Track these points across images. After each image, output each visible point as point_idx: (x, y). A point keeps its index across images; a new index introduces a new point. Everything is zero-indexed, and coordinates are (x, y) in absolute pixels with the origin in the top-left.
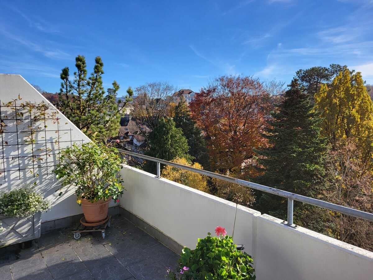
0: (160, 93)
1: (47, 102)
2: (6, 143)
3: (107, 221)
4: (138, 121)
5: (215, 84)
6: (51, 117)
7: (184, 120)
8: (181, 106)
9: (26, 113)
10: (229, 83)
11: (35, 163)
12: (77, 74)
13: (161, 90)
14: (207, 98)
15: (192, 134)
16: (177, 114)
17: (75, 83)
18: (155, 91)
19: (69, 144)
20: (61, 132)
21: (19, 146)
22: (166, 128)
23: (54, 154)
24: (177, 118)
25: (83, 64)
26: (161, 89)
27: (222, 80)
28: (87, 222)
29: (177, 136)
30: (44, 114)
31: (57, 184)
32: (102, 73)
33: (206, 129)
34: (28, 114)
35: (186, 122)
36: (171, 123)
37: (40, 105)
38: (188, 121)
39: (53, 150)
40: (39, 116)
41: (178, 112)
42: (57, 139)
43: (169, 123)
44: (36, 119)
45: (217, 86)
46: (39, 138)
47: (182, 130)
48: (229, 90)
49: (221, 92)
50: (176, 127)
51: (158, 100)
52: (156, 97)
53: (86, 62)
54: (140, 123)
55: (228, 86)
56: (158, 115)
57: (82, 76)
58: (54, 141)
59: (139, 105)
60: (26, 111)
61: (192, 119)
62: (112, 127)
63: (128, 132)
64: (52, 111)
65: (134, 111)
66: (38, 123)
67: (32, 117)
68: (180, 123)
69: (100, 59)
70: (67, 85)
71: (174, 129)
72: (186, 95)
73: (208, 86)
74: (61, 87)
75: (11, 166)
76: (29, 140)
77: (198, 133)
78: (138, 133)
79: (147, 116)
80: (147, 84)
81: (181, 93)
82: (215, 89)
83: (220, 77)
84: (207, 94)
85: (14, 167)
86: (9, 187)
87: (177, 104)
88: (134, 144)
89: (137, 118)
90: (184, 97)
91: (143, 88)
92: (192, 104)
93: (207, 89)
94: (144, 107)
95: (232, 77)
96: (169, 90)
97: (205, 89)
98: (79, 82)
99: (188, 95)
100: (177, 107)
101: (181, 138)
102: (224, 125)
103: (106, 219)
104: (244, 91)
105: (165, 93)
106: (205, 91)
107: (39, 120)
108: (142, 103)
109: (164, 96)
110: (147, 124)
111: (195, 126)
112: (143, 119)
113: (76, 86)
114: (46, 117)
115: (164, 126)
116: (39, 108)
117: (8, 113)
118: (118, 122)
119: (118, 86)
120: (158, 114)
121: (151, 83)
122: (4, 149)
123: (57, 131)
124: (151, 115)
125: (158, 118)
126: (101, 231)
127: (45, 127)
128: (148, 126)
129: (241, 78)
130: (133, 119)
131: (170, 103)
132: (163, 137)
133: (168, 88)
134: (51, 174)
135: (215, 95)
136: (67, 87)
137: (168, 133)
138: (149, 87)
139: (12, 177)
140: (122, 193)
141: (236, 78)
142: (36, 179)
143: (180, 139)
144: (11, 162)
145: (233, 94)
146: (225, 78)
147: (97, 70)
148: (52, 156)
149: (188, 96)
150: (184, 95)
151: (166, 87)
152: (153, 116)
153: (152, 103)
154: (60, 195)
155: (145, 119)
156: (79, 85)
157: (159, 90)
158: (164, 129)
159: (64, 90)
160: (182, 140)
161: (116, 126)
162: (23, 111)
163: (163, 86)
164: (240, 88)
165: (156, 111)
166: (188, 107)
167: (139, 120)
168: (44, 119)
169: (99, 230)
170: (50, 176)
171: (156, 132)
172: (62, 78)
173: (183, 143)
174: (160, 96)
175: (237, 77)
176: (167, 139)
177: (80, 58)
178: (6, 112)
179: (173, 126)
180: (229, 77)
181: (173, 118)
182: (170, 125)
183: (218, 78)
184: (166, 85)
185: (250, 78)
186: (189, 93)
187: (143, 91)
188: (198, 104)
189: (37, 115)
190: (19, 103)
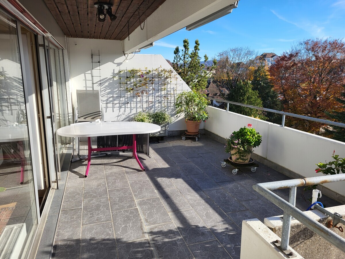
0: (241, 58)
1: (172, 69)
2: (154, 89)
3: (199, 134)
4: (218, 83)
5: (298, 48)
6: (173, 77)
7: (262, 84)
8: (260, 70)
9: (163, 74)
10: (314, 47)
11: (166, 100)
12: (184, 50)
13: (242, 55)
14: (288, 62)
15: (268, 97)
16: (255, 77)
17: (183, 56)
18: (236, 56)
19: (181, 92)
20: (178, 85)
21: (159, 91)
22: (243, 90)
23: (174, 96)
24: (255, 82)
25: (188, 44)
26: (242, 53)
27: (306, 43)
28: (188, 132)
29: (252, 98)
30: (170, 75)
31: (175, 112)
32: (199, 50)
33: (284, 93)
34: (163, 75)
35: (263, 85)
36: (248, 86)
37: (169, 70)
38: (266, 84)
39: (174, 94)
40: (168, 76)
41: (257, 76)
42: (175, 89)
43: (246, 85)
44: (167, 78)
45: (300, 50)
46: (168, 87)
47: (258, 93)
48: (313, 54)
49: (304, 55)
50: (253, 90)
51: (238, 64)
52: (237, 62)
53: (189, 43)
54: (220, 86)
55: (313, 49)
56: (237, 79)
57: (186, 52)
58: (174, 89)
59: (220, 68)
60: (163, 73)
61: (270, 83)
62: (202, 84)
63: (209, 94)
64: (174, 74)
65: (215, 74)
66: (168, 80)
67: (165, 77)
68: (258, 86)
69: (198, 41)
70: (177, 58)
71: (250, 91)
72: (269, 59)
73: (291, 50)
74: (174, 59)
75: (156, 100)
76: (163, 88)
77: (275, 96)
78: (218, 94)
79: (227, 79)
80: (230, 49)
81: (264, 57)
82: (297, 53)
83: (305, 40)
84: (288, 58)
85: (157, 101)
86: (154, 110)
87: (257, 68)
88: (213, 104)
89: (218, 81)
90: (267, 61)
91: (226, 52)
92: (271, 69)
93: (289, 53)
94: (225, 70)
95: (318, 41)
96: (250, 54)
97: (287, 53)
98: (184, 56)
99: (271, 58)
100: (256, 72)
101: (257, 100)
102: (303, 90)
103: (198, 132)
104: (331, 54)
105: (246, 57)
106: (287, 55)
107: (168, 78)
108: (224, 67)
109: (245, 60)
110: (227, 86)
111: (272, 89)
112: (223, 82)
113: (182, 58)
114: (171, 77)
115: (241, 88)
116: (168, 72)
117: (156, 74)
118: (206, 81)
119: (207, 58)
120: (238, 77)
121: (234, 48)
122: (153, 92)
123: (176, 84)
124: (231, 78)
125: (237, 81)
126: (195, 138)
127: (171, 82)
128: (227, 89)
129: (328, 41)
130: (214, 82)
131: (250, 67)
132: (240, 98)
133: (249, 53)
134: (173, 106)
135: (296, 59)
136: (177, 59)
137: (245, 95)
138: (231, 52)
139: (156, 106)
140: (207, 118)
141: (323, 41)
142: (166, 109)
143: (255, 100)
144: (156, 99)
145: (317, 58)
146: (310, 42)
147: (196, 48)
148: (173, 97)
149: (270, 60)
150: (266, 59)
151: (247, 52)
152: (232, 79)
153: (232, 67)
154: (177, 117)
155: (225, 82)
156: (184, 58)
157: (240, 54)
158: (242, 91)
159: (176, 61)
160: (257, 101)
161: (205, 84)
162: (162, 73)
163: (244, 51)
164: (326, 52)
165: (235, 75)
166: (268, 71)
167: (220, 82)
168: (170, 77)
169: (195, 137)
170: (172, 107)
171: (234, 93)
172: (175, 53)
173: (257, 105)
174: (240, 60)
175: (325, 40)
176: (243, 100)
177: (186, 40)
178: (155, 73)
179: (250, 89)
180: (315, 40)
181: (252, 81)
182: (247, 87)
183: (302, 41)
184: (248, 49)
185: (339, 41)
186: (272, 57)
187: (225, 56)
188: (278, 68)
189: (167, 75)
190: (160, 69)
